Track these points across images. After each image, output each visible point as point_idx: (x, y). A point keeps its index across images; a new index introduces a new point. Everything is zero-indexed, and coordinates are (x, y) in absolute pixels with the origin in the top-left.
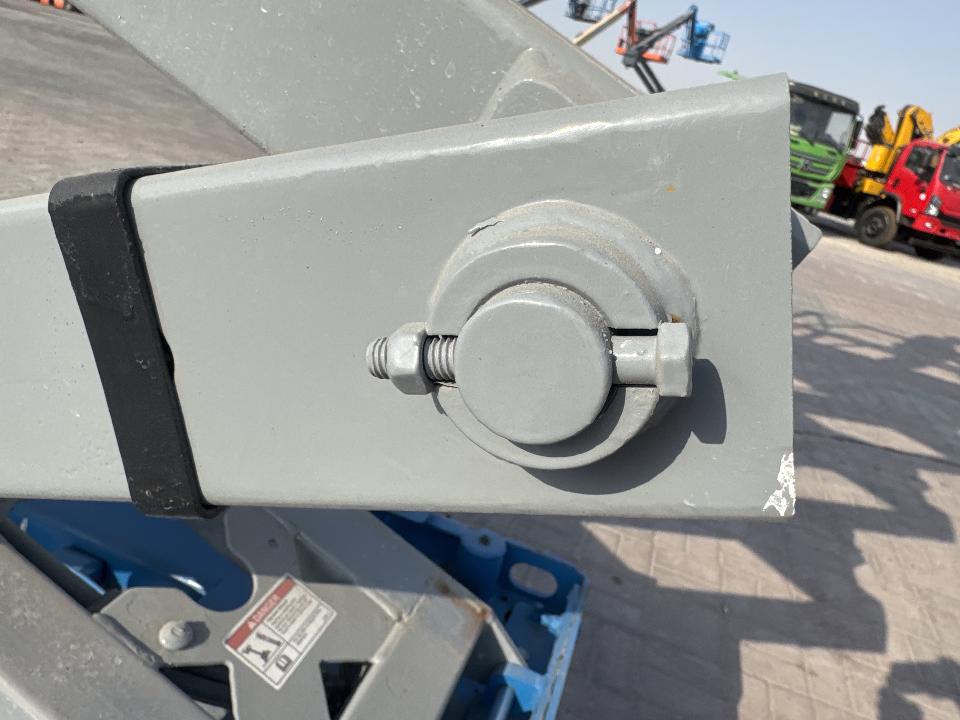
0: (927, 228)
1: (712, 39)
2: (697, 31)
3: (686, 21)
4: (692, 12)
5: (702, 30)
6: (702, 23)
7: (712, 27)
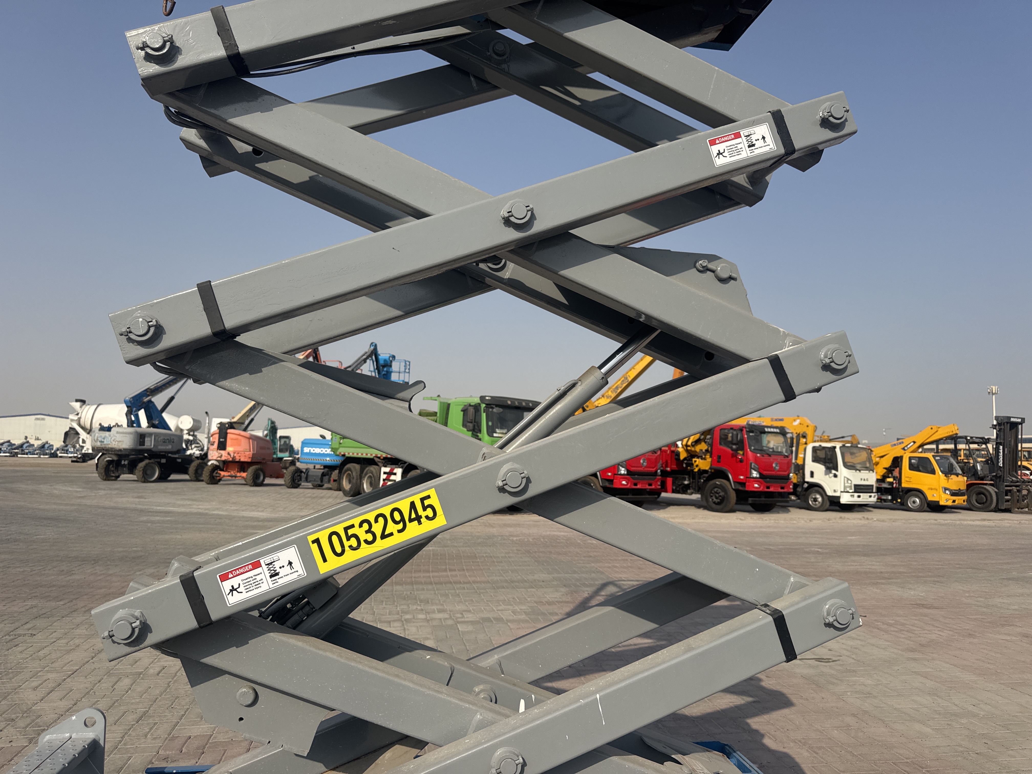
0: (624, 485)
1: (395, 366)
2: (381, 362)
3: (370, 356)
4: (372, 348)
5: (385, 360)
6: (383, 354)
7: (394, 357)
